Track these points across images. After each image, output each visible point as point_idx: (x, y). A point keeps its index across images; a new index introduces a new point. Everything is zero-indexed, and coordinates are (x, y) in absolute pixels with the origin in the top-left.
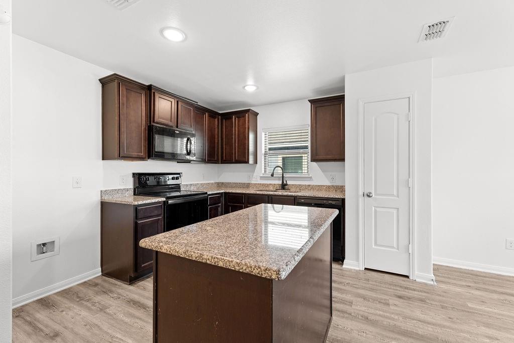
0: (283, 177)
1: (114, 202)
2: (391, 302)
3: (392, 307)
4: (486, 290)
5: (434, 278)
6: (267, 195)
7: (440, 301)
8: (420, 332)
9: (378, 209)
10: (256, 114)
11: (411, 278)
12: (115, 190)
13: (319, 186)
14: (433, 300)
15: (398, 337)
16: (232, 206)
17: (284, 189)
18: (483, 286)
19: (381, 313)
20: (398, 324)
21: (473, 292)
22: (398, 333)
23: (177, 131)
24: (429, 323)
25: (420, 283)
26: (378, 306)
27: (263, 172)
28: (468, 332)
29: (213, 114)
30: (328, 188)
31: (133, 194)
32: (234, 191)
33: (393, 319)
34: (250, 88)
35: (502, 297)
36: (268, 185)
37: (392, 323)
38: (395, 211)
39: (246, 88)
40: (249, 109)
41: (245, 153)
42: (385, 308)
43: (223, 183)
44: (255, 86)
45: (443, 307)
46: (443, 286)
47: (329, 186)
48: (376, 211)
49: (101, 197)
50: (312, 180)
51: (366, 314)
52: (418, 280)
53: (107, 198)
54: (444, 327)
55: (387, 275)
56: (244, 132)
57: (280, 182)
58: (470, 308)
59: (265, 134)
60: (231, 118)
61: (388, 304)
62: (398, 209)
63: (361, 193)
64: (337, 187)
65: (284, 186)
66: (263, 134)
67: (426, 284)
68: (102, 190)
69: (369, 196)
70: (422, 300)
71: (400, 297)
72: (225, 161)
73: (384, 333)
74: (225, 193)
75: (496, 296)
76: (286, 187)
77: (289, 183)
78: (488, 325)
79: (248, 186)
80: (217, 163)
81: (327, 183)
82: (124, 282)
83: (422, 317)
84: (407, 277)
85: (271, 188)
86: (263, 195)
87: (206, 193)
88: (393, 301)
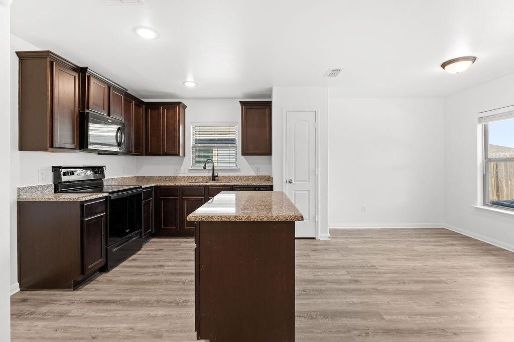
0: (213, 169)
1: (45, 200)
2: (310, 254)
3: (312, 257)
4: (355, 238)
5: (330, 236)
6: (204, 186)
7: (335, 248)
8: (330, 265)
9: (296, 192)
10: (185, 107)
11: (317, 239)
12: (35, 187)
13: (246, 176)
14: (332, 248)
15: (321, 270)
16: (163, 199)
17: (214, 180)
18: (353, 236)
19: (307, 261)
20: (318, 264)
21: (349, 240)
22: (320, 268)
23: (110, 119)
24: (333, 260)
25: (322, 241)
26: (304, 258)
27: (192, 164)
28: (352, 259)
29: (139, 103)
30: (254, 178)
31: (53, 192)
32: (167, 184)
33: (315, 263)
34: (190, 84)
35: (363, 240)
36: (197, 177)
37: (315, 264)
38: (307, 192)
39: (186, 84)
40: (181, 102)
41: (175, 146)
42: (309, 258)
43: (144, 177)
44: (195, 83)
45: (337, 251)
46: (335, 240)
47: (255, 177)
48: (295, 193)
49: (19, 195)
50: (240, 172)
51: (299, 264)
52: (321, 239)
53: (27, 197)
54: (341, 260)
55: (302, 240)
56: (175, 124)
57: (211, 174)
58: (350, 248)
59: (193, 128)
60: (159, 109)
61: (309, 256)
62: (309, 191)
63: (285, 181)
64: (262, 176)
65: (214, 178)
66: (192, 127)
67: (325, 241)
68: (20, 187)
69: (290, 182)
70: (326, 250)
71: (314, 251)
72: (150, 153)
73: (313, 270)
74: (156, 187)
75: (360, 240)
76: (216, 178)
77: (219, 174)
78: (359, 254)
79: (175, 178)
80: (141, 155)
81: (253, 174)
82: (64, 290)
83: (329, 258)
84: (314, 238)
85: (201, 180)
86: (199, 186)
87: (141, 187)
88: (311, 253)
